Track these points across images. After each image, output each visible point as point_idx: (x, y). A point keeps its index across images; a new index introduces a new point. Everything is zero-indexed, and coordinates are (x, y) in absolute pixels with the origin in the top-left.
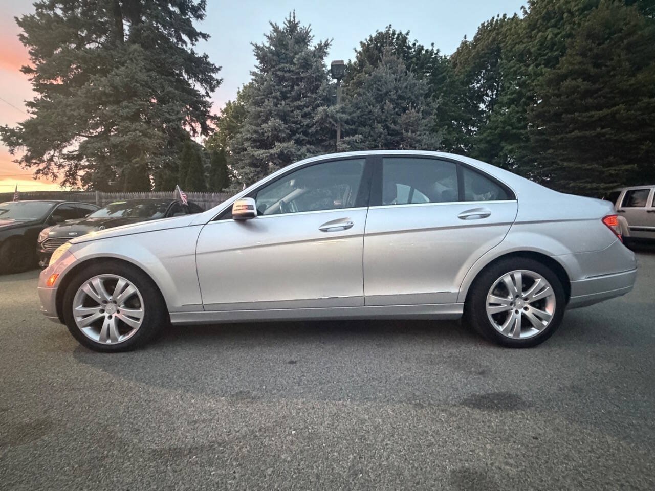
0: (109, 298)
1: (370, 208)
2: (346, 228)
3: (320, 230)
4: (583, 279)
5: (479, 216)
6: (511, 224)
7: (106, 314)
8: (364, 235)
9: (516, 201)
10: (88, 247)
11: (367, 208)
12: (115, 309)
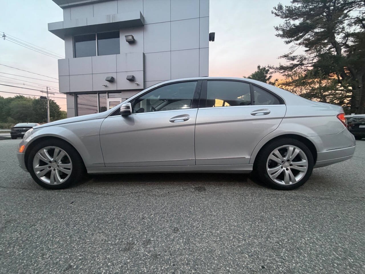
0: (52, 160)
1: (199, 109)
2: (185, 120)
3: (170, 121)
4: (325, 151)
5: (263, 114)
6: (283, 118)
7: (52, 168)
8: (195, 124)
9: (285, 105)
10: (40, 130)
11: (197, 109)
12: (57, 165)
